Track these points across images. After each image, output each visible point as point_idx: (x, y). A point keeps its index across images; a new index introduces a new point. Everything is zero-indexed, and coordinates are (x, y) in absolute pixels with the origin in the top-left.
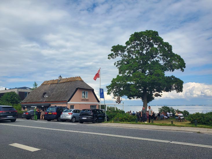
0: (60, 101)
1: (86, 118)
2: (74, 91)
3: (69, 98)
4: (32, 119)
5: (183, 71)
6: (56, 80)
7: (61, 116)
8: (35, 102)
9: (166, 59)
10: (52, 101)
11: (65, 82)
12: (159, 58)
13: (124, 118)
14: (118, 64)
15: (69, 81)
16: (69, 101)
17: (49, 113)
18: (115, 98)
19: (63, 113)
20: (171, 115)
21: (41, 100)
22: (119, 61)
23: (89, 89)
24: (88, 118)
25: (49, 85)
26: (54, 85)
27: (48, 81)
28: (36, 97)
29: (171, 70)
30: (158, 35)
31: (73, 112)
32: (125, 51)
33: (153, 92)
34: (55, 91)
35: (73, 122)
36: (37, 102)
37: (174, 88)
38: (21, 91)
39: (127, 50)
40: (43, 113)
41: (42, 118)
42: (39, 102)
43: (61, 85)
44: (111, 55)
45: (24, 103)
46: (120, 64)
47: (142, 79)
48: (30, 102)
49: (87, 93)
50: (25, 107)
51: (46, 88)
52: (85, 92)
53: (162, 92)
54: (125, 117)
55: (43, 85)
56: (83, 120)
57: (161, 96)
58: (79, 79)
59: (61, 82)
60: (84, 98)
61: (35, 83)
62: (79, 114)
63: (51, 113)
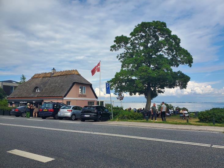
0: (55, 97)
1: (89, 116)
2: (71, 85)
3: (66, 93)
4: (23, 116)
5: (191, 67)
6: (49, 73)
7: (59, 113)
8: (25, 97)
9: (171, 53)
10: (46, 97)
11: (59, 76)
12: (164, 52)
13: (130, 116)
14: (121, 56)
15: (64, 75)
16: (65, 97)
17: (44, 110)
18: (116, 95)
19: (61, 110)
20: (172, 113)
21: (32, 95)
22: (122, 54)
23: (87, 84)
24: (91, 116)
25: (41, 78)
26: (47, 79)
27: (40, 74)
28: (26, 91)
29: (176, 66)
30: (166, 27)
31: (72, 109)
32: (128, 43)
33: (156, 88)
34: (48, 85)
35: (72, 120)
36: (27, 97)
37: (178, 84)
38: (6, 85)
39: (131, 42)
40: (36, 110)
41: (35, 116)
42: (29, 97)
43: (55, 78)
44: (113, 47)
45: (12, 98)
46: (123, 57)
47: (149, 73)
48: (18, 97)
49: (84, 88)
50: (13, 102)
51: (37, 81)
52: (82, 87)
53: (164, 89)
54: (131, 114)
55: (33, 78)
56: (85, 118)
57: (163, 93)
58: (76, 73)
59: (55, 75)
60: (81, 94)
61: (23, 77)
62: (81, 111)
63: (47, 110)
